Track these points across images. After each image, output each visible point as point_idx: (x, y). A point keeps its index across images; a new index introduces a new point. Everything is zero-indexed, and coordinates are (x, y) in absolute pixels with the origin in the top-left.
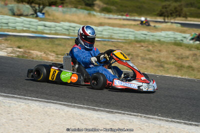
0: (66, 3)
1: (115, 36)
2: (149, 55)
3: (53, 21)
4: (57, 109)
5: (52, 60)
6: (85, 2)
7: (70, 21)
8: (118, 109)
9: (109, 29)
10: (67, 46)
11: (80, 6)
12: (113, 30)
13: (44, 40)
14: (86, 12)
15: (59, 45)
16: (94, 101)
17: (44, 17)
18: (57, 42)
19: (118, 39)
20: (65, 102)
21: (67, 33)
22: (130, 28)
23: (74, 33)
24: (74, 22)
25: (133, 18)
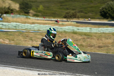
0: (14, 12)
1: (41, 29)
2: (59, 39)
3: (7, 22)
4: (10, 70)
5: (7, 44)
6: (24, 11)
7: (16, 22)
8: (43, 69)
9: (38, 26)
10: (15, 35)
11: (22, 14)
12: (40, 26)
13: (2, 32)
14: (25, 17)
15: (10, 35)
16: (30, 65)
17: (2, 20)
18: (9, 34)
19: (43, 31)
20: (15, 66)
21: (15, 28)
22: (49, 25)
23: (19, 28)
24: (18, 22)
25: (50, 19)
